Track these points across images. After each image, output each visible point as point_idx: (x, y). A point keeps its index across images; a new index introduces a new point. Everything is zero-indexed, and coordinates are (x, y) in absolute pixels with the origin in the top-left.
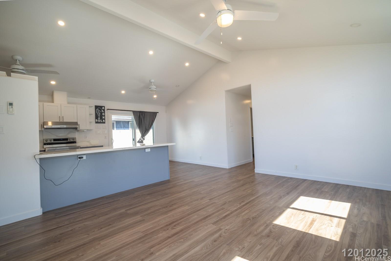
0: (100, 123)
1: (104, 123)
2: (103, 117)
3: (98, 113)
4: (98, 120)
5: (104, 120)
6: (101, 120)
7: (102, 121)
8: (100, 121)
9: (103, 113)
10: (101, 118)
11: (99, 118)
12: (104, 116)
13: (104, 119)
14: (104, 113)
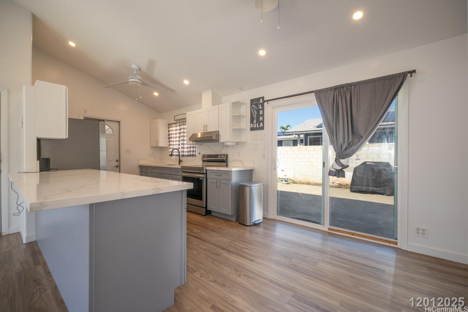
0: (256, 129)
1: (263, 128)
2: (261, 118)
3: (254, 113)
4: (254, 124)
5: (261, 124)
6: (257, 124)
7: (259, 125)
8: (255, 127)
9: (261, 109)
10: (258, 122)
11: (255, 121)
12: (263, 115)
13: (263, 122)
14: (263, 109)
